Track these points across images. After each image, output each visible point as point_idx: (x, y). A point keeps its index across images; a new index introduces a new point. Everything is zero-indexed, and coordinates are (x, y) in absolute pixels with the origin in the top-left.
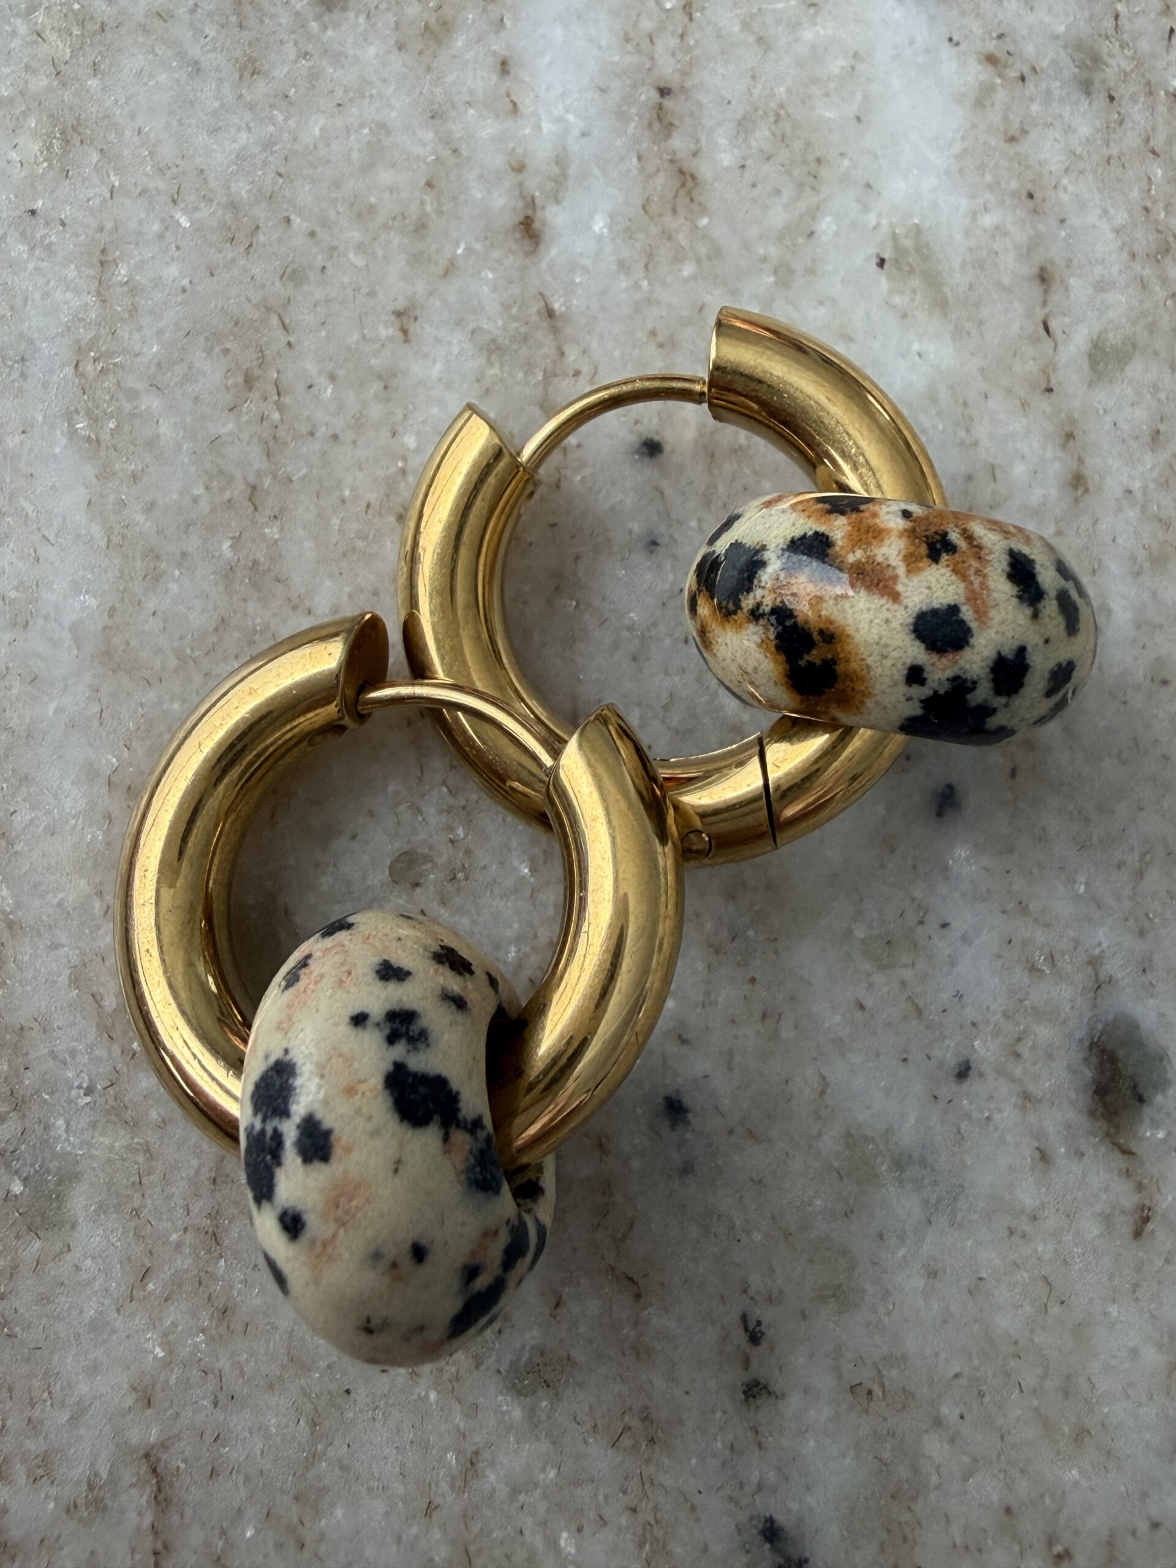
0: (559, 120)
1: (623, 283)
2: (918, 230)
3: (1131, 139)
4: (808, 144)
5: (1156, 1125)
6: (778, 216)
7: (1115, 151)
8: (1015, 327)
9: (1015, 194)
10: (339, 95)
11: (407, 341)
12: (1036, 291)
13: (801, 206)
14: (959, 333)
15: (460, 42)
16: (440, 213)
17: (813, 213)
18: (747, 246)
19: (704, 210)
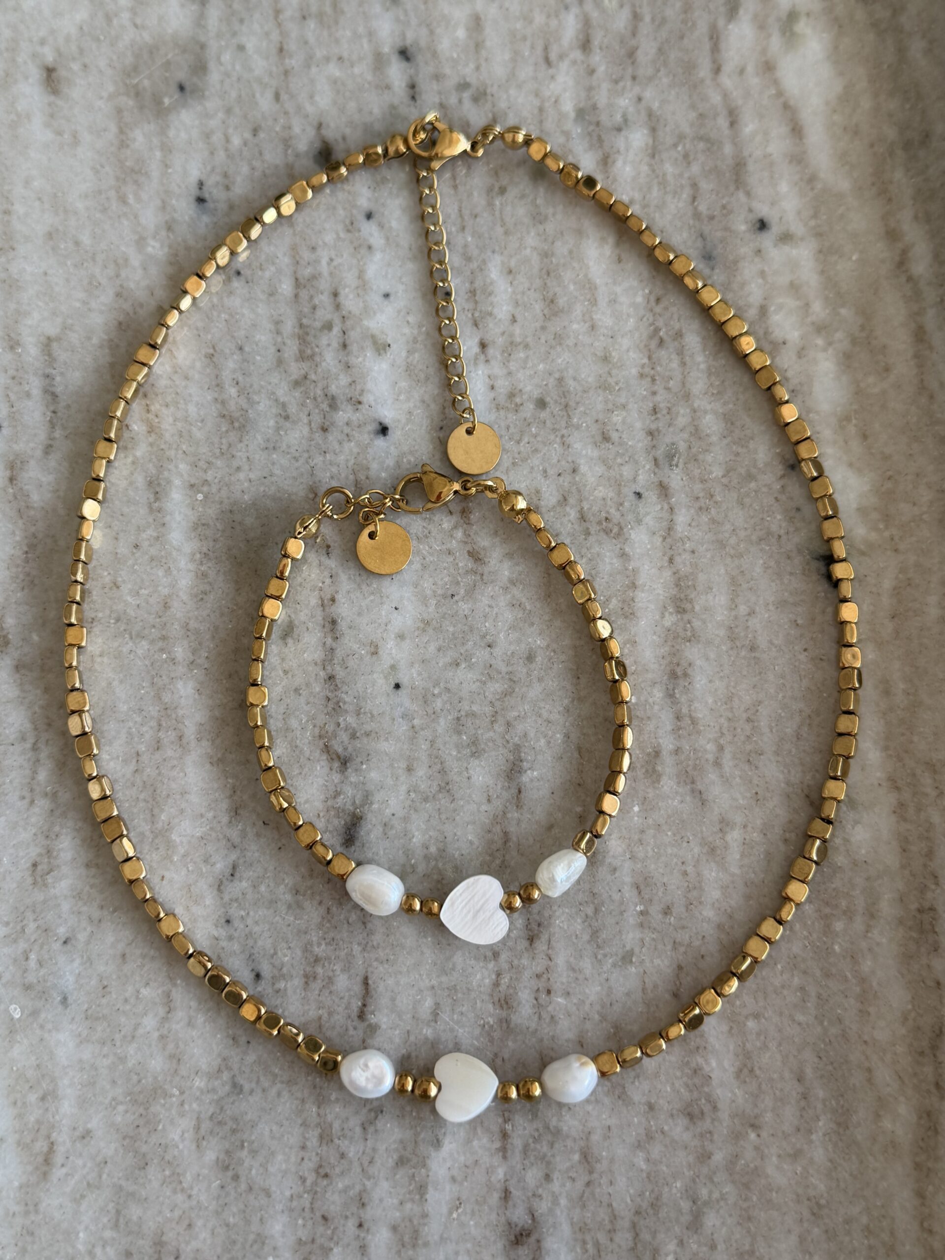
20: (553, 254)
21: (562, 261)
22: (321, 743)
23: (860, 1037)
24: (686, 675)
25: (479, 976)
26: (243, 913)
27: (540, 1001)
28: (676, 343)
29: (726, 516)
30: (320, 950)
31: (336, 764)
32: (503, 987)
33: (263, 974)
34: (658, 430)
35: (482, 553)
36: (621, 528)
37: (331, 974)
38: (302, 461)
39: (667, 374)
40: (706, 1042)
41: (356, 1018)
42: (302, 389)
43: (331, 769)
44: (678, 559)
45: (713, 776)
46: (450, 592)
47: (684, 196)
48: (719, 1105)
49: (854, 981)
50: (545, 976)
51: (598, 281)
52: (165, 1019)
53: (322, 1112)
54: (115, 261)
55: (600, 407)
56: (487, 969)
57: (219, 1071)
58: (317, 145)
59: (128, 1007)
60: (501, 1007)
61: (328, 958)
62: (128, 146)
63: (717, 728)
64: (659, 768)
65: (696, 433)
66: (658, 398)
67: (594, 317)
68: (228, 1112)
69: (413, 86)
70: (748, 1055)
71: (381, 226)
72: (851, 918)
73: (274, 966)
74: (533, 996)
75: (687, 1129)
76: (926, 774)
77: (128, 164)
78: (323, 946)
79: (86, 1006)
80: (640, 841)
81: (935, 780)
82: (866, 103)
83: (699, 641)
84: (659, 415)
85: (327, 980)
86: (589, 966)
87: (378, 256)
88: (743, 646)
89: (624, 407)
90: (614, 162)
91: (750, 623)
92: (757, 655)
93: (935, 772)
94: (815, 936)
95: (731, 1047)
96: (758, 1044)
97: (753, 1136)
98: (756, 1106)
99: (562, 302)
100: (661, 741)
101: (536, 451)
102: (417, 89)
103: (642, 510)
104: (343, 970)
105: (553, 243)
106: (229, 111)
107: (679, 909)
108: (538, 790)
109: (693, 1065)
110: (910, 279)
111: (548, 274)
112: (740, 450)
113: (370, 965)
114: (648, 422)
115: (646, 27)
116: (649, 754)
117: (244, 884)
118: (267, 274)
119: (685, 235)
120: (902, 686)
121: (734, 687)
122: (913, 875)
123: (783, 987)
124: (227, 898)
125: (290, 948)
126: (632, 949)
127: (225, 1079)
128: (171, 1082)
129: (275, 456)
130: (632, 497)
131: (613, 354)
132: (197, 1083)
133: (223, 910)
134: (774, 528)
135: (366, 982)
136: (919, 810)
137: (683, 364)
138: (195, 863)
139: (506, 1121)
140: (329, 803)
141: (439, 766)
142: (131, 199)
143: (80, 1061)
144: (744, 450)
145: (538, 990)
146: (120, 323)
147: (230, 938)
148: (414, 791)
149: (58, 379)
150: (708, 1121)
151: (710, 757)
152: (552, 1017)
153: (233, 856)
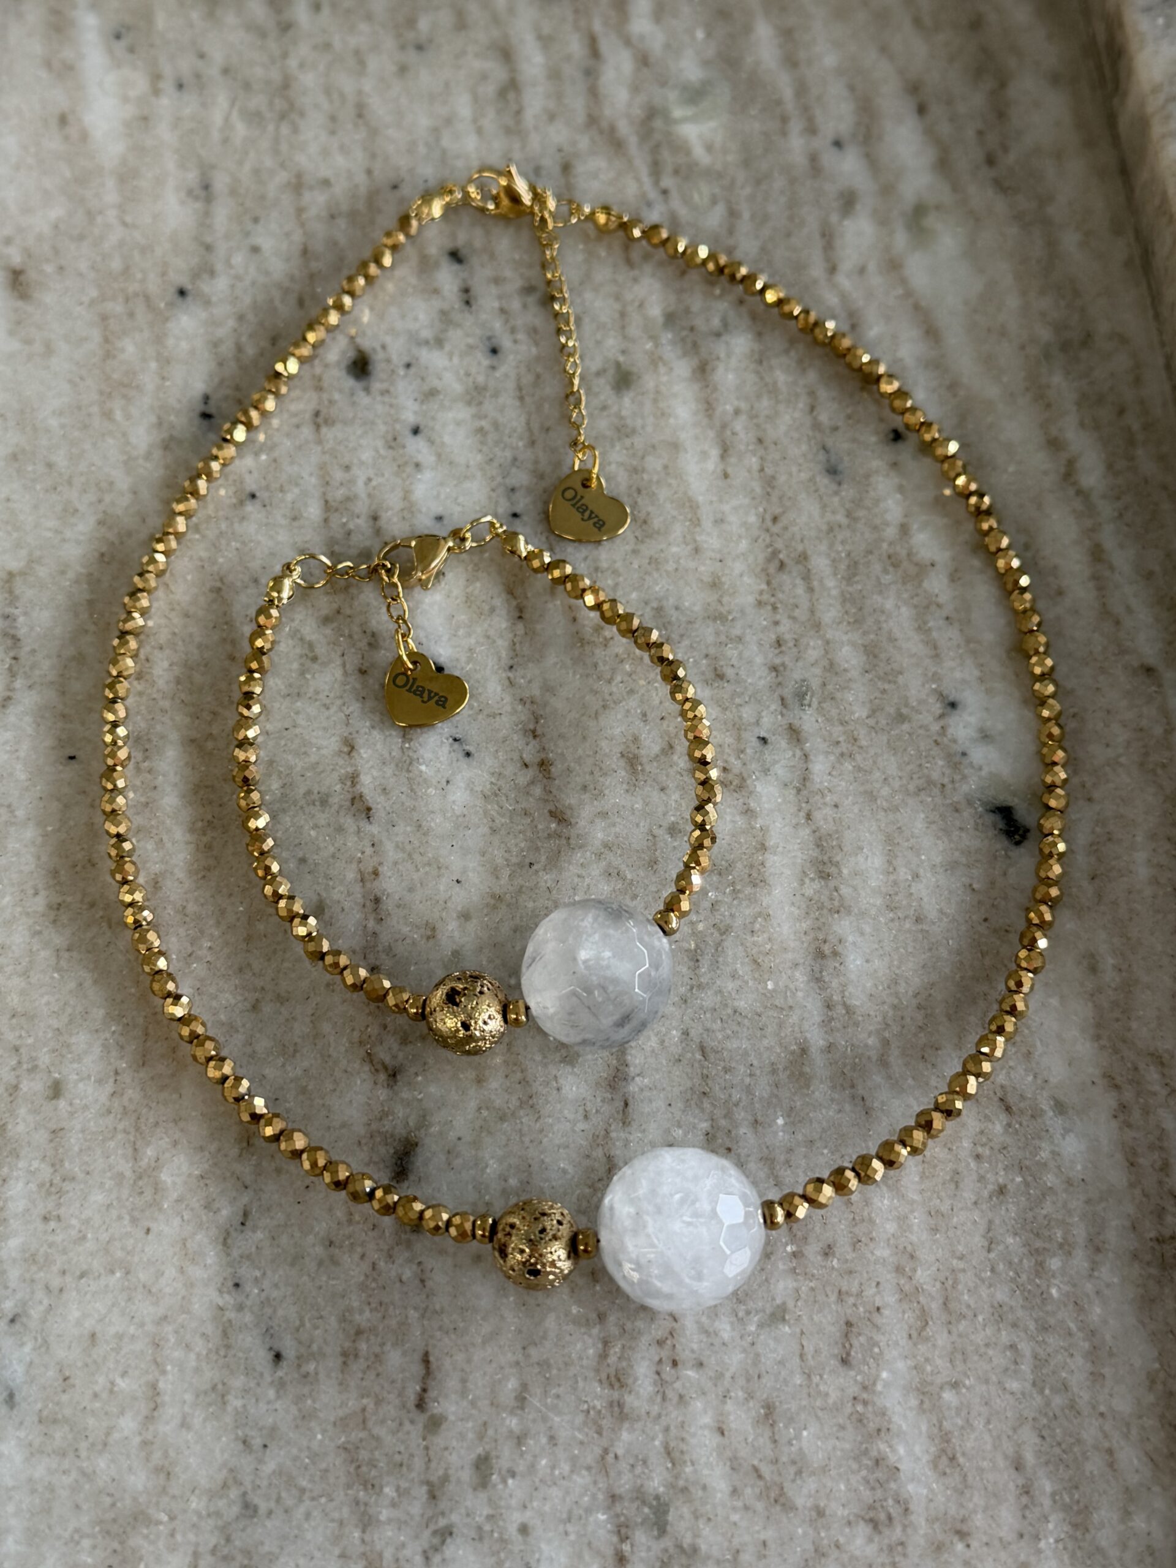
20: (643, 470)
21: (655, 478)
22: (362, 1052)
23: (1094, 1408)
24: (835, 954)
25: (579, 1346)
26: (258, 1273)
27: (664, 1376)
28: (800, 567)
29: (875, 762)
30: (365, 1318)
31: (382, 1077)
32: (612, 1359)
33: (284, 1354)
34: (783, 664)
35: (568, 812)
36: (743, 779)
37: (377, 1350)
38: (333, 709)
39: (791, 601)
40: (890, 1422)
41: (413, 1409)
42: (335, 625)
43: (375, 1083)
44: (817, 815)
45: (878, 1079)
46: (527, 861)
47: (801, 405)
48: (912, 1507)
49: (1080, 1335)
50: (669, 1342)
51: (701, 499)
52: (149, 1419)
53: (367, 1538)
54: (97, 485)
55: (710, 639)
56: (590, 1336)
57: (225, 1486)
58: (351, 354)
59: (97, 1405)
60: (612, 1386)
61: (373, 1330)
62: (114, 357)
63: (879, 1019)
64: (807, 1069)
65: (831, 667)
66: (782, 629)
67: (698, 538)
68: (237, 1543)
69: (467, 291)
70: (946, 1438)
71: (431, 442)
72: (1070, 1253)
73: (300, 1343)
74: (654, 1369)
75: (870, 1540)
76: (1152, 1068)
77: (115, 376)
78: (367, 1314)
79: (39, 1406)
80: (787, 1162)
81: (1164, 1075)
82: (1013, 302)
83: (849, 913)
84: (783, 648)
85: (372, 1359)
86: (728, 1327)
87: (427, 475)
88: (906, 917)
89: (740, 639)
90: (713, 370)
91: (913, 890)
92: (925, 927)
93: (1162, 1064)
94: (1024, 1277)
95: (924, 1428)
96: (960, 1422)
97: (960, 1547)
98: (962, 1506)
99: (656, 523)
100: (808, 1035)
101: (631, 692)
102: (472, 293)
103: (768, 757)
104: (395, 1344)
105: (643, 458)
106: (241, 318)
107: (843, 1247)
108: (650, 1101)
109: (874, 1454)
110: (1079, 492)
111: (639, 491)
112: (887, 686)
113: (432, 1337)
114: (771, 655)
115: (745, 225)
116: (793, 1053)
117: (259, 1235)
118: (289, 497)
119: (804, 447)
120: (1111, 961)
121: (899, 968)
122: (1146, 1195)
123: (987, 1345)
124: (235, 1253)
125: (321, 1317)
126: (784, 1303)
127: (232, 1496)
128: (157, 1503)
129: (299, 704)
130: (755, 742)
131: (723, 579)
132: (194, 1505)
133: (230, 1270)
134: (935, 776)
135: (426, 1360)
136: (1146, 1111)
137: (811, 590)
138: (192, 1210)
139: (624, 1539)
140: (374, 1126)
141: (519, 1075)
142: (118, 415)
143: (30, 1480)
144: (892, 686)
145: (660, 1361)
146: (102, 555)
147: (240, 1308)
148: (488, 1108)
149: (21, 619)
150: (898, 1530)
151: (873, 1054)
152: (681, 1397)
153: (245, 1199)
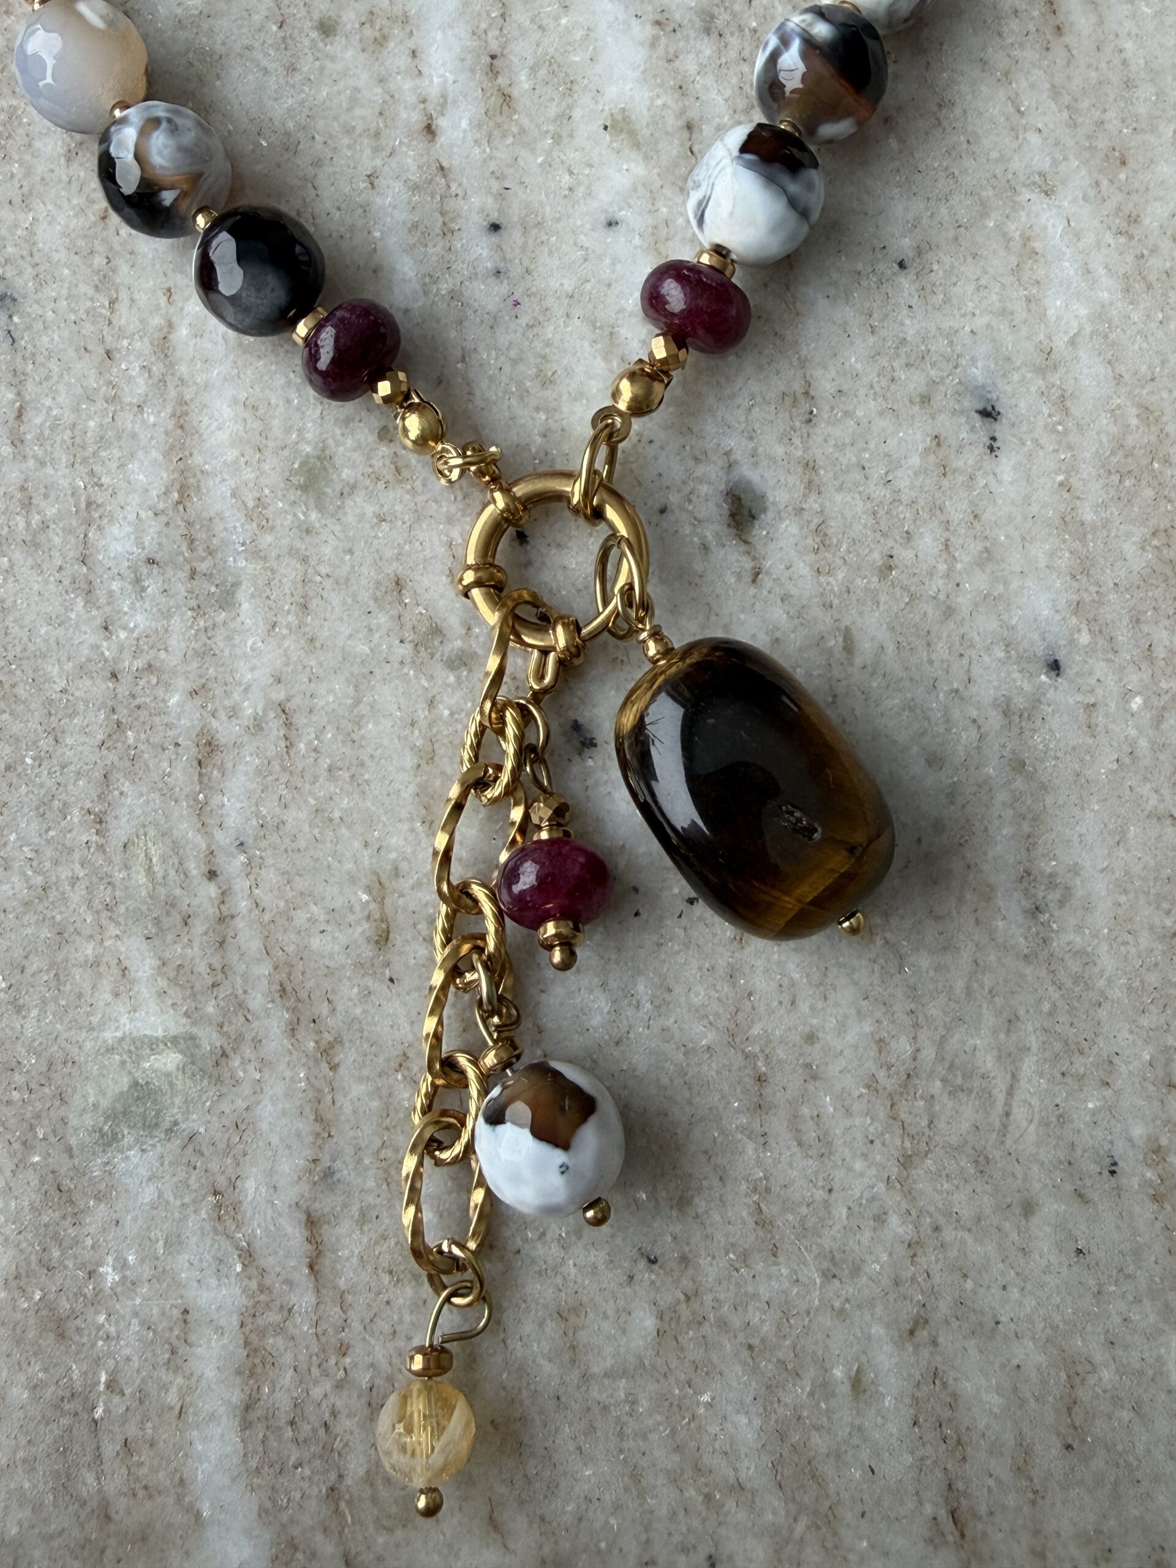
0: (442, 76)
1: (477, 150)
2: (624, 110)
3: (732, 54)
4: (567, 74)
5: (763, 529)
6: (553, 110)
7: (723, 60)
8: (675, 152)
9: (672, 88)
10: (334, 77)
11: (373, 187)
12: (686, 134)
13: (564, 105)
14: (647, 158)
15: (392, 45)
16: (386, 126)
17: (570, 107)
18: (538, 126)
19: (515, 112)
